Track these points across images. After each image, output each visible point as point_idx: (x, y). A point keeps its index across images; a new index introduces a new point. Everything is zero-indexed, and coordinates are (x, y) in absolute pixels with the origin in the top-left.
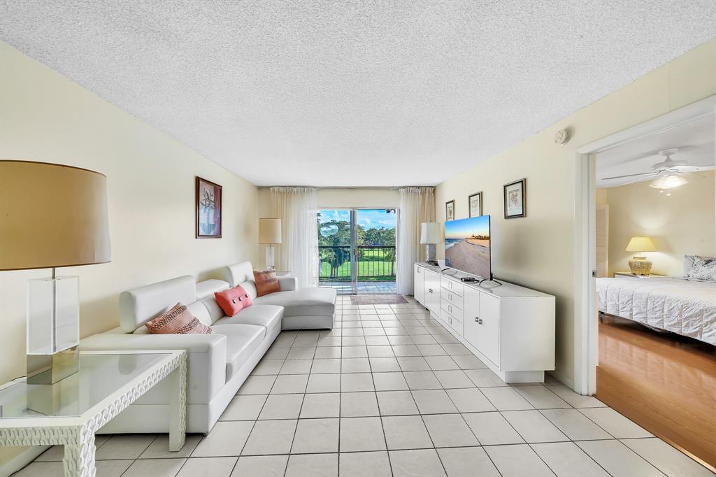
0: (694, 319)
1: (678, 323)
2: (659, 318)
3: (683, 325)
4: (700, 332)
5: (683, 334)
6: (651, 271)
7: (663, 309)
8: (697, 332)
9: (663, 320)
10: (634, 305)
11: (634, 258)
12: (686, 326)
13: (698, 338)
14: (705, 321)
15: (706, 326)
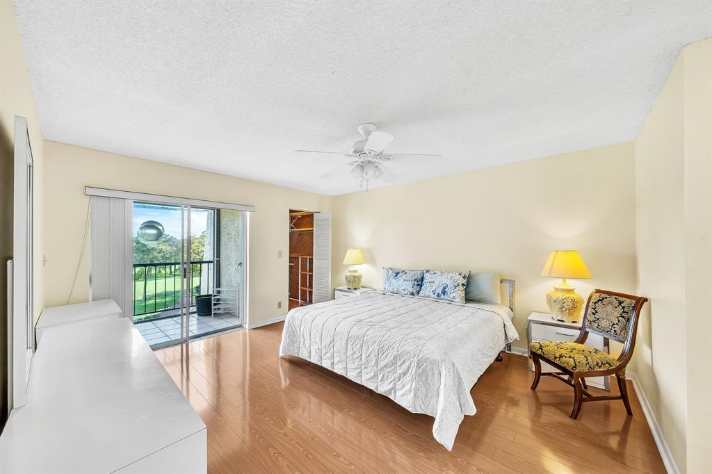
0: (389, 369)
1: (374, 376)
2: (358, 368)
3: (380, 379)
4: (394, 389)
5: (379, 392)
6: (362, 284)
7: (362, 354)
8: (391, 389)
9: (361, 372)
10: (335, 349)
11: (349, 271)
12: (382, 380)
13: (392, 397)
14: (399, 371)
15: (399, 380)
